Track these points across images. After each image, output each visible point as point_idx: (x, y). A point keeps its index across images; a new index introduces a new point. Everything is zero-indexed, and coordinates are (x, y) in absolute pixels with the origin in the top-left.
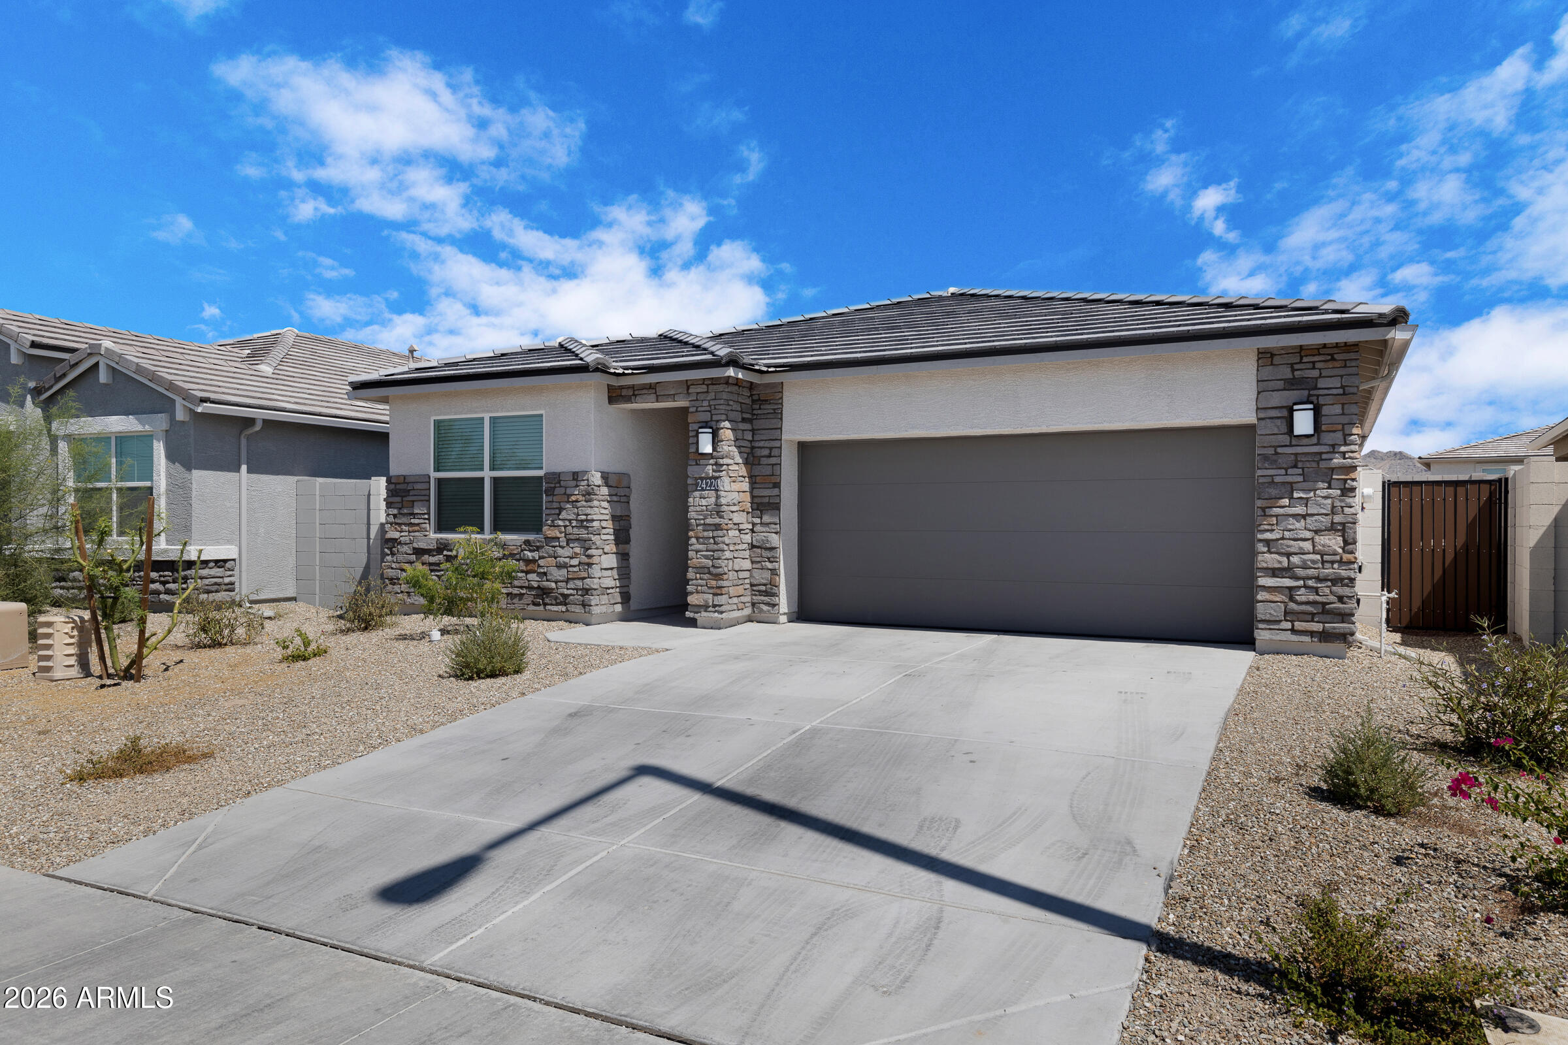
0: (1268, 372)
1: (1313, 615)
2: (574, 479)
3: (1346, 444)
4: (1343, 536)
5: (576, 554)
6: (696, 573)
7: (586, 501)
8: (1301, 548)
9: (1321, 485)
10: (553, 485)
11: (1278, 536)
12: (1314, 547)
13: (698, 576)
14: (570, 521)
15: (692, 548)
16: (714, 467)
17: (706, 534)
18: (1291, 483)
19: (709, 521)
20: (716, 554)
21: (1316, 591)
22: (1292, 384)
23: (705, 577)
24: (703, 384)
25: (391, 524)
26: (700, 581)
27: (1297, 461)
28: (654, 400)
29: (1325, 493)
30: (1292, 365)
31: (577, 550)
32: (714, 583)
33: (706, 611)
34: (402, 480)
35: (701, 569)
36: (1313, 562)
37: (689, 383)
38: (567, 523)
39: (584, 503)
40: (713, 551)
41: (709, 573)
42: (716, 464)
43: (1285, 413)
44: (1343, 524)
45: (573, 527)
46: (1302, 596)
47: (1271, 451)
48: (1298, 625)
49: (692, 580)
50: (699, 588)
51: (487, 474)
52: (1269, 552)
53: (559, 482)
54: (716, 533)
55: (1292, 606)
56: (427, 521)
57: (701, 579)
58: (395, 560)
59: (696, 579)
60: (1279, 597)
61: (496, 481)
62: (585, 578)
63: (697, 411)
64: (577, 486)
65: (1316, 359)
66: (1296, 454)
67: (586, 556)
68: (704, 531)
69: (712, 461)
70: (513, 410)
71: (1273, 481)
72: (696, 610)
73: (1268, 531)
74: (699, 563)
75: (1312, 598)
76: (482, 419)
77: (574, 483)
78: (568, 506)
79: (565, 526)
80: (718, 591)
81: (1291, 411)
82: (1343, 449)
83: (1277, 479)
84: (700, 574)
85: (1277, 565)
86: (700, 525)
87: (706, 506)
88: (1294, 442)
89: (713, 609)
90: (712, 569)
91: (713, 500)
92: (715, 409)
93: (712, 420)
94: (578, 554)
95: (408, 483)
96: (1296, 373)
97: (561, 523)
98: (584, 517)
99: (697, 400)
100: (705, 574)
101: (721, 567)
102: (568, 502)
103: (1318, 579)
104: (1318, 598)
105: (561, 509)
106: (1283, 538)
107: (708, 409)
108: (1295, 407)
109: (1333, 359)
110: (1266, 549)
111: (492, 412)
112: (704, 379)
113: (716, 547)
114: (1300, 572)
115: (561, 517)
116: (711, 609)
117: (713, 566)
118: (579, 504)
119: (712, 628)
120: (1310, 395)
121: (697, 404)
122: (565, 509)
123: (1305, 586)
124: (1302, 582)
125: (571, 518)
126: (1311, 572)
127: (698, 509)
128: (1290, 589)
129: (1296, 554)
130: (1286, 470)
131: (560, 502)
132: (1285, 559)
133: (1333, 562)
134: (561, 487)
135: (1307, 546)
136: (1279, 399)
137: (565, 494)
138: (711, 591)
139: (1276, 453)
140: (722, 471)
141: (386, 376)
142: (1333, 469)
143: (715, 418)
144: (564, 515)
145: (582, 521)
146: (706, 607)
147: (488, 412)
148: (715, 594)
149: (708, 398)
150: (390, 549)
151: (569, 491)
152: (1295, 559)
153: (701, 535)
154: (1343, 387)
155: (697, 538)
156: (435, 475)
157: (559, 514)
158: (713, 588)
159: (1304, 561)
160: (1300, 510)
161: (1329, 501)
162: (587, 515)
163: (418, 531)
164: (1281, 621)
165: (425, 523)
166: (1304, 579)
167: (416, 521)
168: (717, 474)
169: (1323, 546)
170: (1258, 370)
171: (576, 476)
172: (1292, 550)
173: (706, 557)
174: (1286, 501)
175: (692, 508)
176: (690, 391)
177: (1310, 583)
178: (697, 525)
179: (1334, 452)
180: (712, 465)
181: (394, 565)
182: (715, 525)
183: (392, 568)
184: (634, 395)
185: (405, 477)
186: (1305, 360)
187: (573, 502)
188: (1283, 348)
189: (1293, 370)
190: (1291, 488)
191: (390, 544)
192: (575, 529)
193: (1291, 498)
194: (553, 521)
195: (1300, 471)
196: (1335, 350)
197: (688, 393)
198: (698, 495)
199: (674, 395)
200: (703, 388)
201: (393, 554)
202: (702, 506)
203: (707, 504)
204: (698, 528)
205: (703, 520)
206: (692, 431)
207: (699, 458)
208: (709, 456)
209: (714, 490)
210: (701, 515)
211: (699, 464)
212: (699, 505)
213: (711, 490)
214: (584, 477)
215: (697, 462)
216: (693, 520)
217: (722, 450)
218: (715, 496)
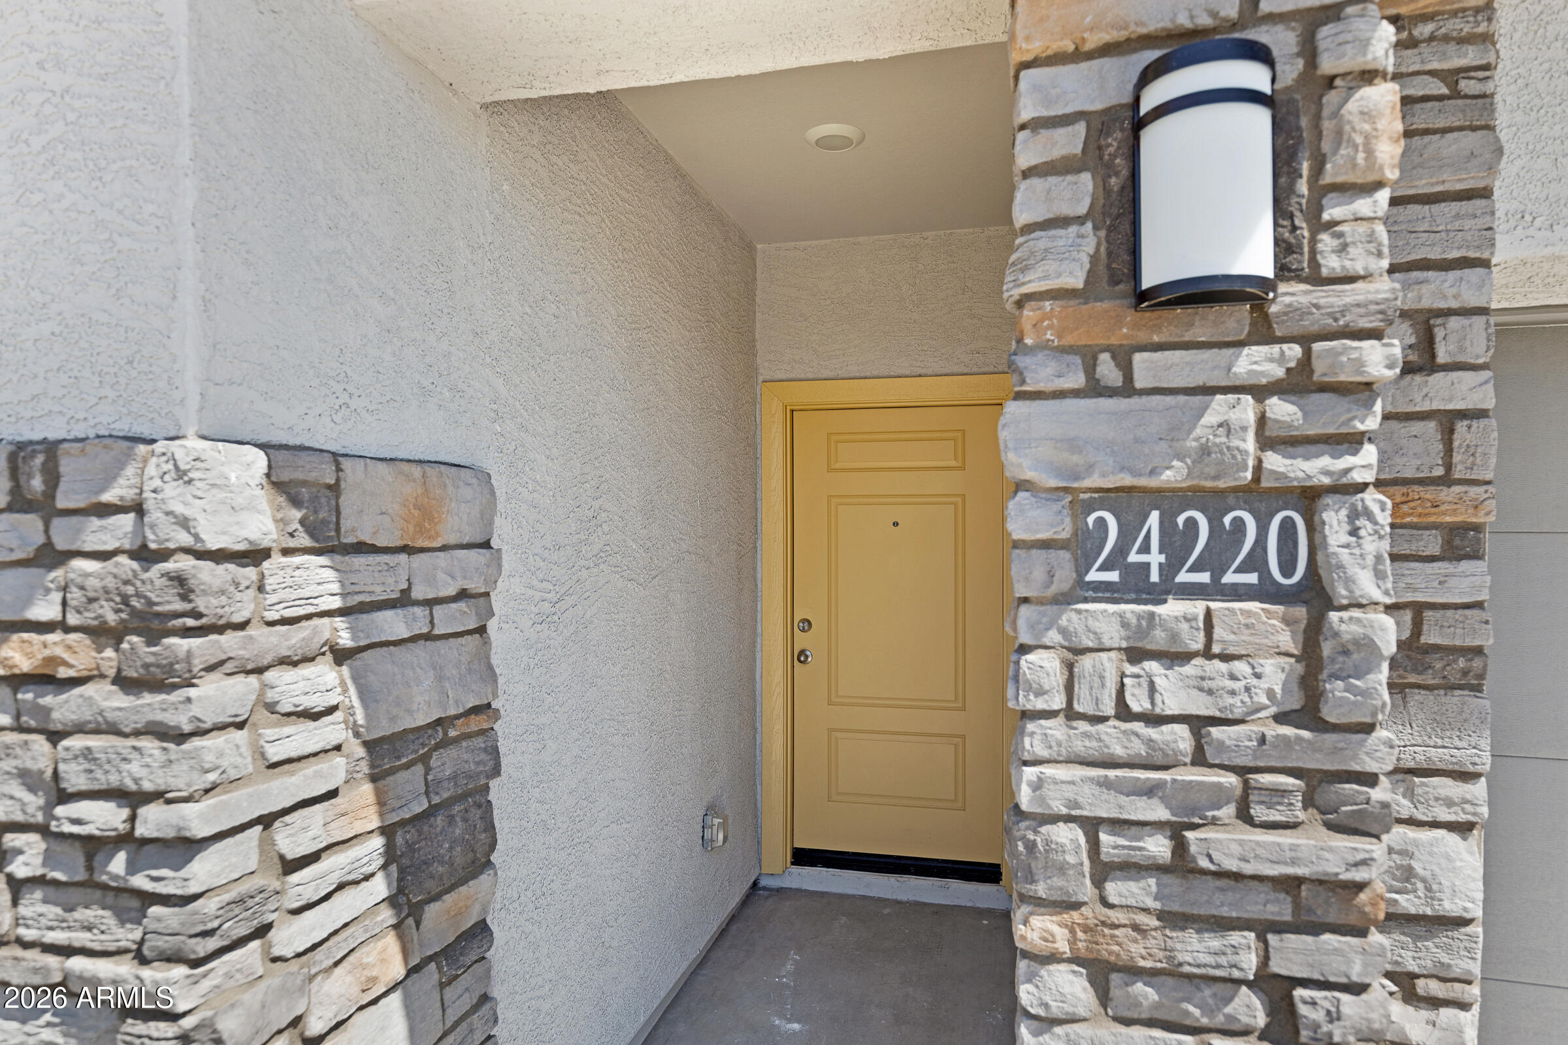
7: (124, 683)
16: (1281, 409)
68: (1173, 919)
86: (1131, 868)
87: (1198, 724)
140: (1353, 441)
162: (133, 799)
175: (1056, 728)
180: (1260, 392)
198: (1113, 635)
202: (1155, 720)
203: (1201, 706)
204: (1114, 889)
205: (1176, 832)
206: (1036, 125)
207: (1124, 334)
208: (1238, 318)
209: (1267, 592)
210: (1150, 790)
211: (1128, 389)
212: (1124, 713)
213: (1237, 593)
214: (108, 481)
215: (1107, 370)
216: (1068, 836)
217: (1358, 261)
218: (1286, 640)
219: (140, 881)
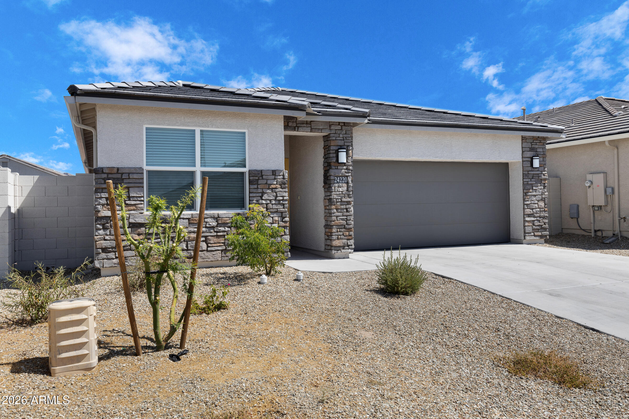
0: (525, 145)
1: (538, 229)
2: (273, 175)
3: (544, 171)
4: (544, 202)
5: (276, 221)
6: (337, 229)
7: (281, 188)
8: (536, 207)
9: (539, 185)
10: (257, 178)
11: (530, 203)
12: (538, 206)
13: (338, 230)
14: (270, 200)
15: (335, 214)
16: (346, 171)
17: (342, 207)
18: (532, 184)
19: (344, 200)
20: (348, 218)
21: (539, 221)
22: (532, 149)
23: (343, 230)
24: (339, 125)
25: (103, 205)
26: (339, 233)
27: (533, 176)
28: (310, 131)
29: (540, 187)
30: (531, 143)
31: (276, 218)
32: (348, 233)
33: (344, 249)
34: (115, 171)
35: (340, 227)
36: (538, 211)
37: (331, 123)
38: (269, 202)
39: (281, 190)
40: (347, 216)
41: (345, 228)
42: (347, 169)
43: (530, 160)
44: (544, 198)
45: (272, 204)
46: (537, 223)
47: (527, 173)
48: (536, 234)
49: (335, 232)
50: (339, 237)
51: (198, 169)
52: (528, 209)
53: (262, 176)
54: (347, 206)
55: (534, 227)
56: (143, 202)
57: (340, 232)
58: (108, 233)
59: (337, 232)
60: (531, 224)
61: (204, 174)
62: (282, 236)
63: (336, 140)
64: (275, 179)
65: (537, 141)
66: (533, 174)
67: (283, 222)
68: (341, 205)
69: (345, 167)
70: (221, 128)
71: (528, 183)
72: (338, 249)
73: (527, 201)
74: (340, 223)
75: (539, 224)
76: (194, 131)
77: (273, 177)
78: (268, 191)
79: (267, 204)
80: (350, 238)
81: (532, 159)
82: (544, 173)
83: (530, 183)
84: (339, 229)
85: (530, 213)
86: (338, 202)
87: (342, 192)
88: (533, 170)
89: (348, 248)
90: (346, 226)
91: (346, 188)
92: (346, 139)
93: (344, 145)
94: (277, 221)
95: (122, 174)
96: (533, 146)
97: (264, 202)
98: (281, 198)
99: (336, 133)
100: (342, 229)
101: (351, 225)
102: (269, 189)
103: (540, 217)
104: (540, 224)
105: (263, 193)
106: (531, 203)
107: (342, 139)
108: (534, 158)
109: (540, 142)
110: (527, 207)
111: (203, 127)
112: (339, 122)
113: (348, 214)
114: (536, 215)
115: (263, 198)
116: (346, 247)
117: (347, 224)
118: (277, 190)
119: (344, 258)
120: (536, 154)
121: (336, 135)
122: (266, 193)
123: (537, 220)
124: (536, 219)
125: (271, 198)
126: (538, 215)
127: (338, 193)
128: (533, 221)
129: (534, 209)
130: (531, 179)
131: (262, 189)
132: (531, 211)
133: (542, 211)
134: (263, 179)
135: (536, 205)
136: (529, 154)
137: (266, 183)
138: (346, 238)
139: (528, 174)
140: (349, 173)
141: (102, 89)
142: (541, 180)
143: (346, 144)
144: (265, 197)
145: (279, 200)
146: (343, 247)
147: (199, 126)
148: (348, 239)
149: (343, 133)
150: (103, 225)
151: (269, 182)
152: (534, 210)
153: (339, 207)
154: (543, 152)
155: (337, 209)
156: (146, 168)
157: (261, 197)
158: (347, 236)
159: (536, 211)
160: (534, 193)
161: (541, 190)
162: (283, 197)
163: (134, 210)
164: (531, 233)
165: (142, 204)
166: (536, 217)
167: (133, 203)
168: (347, 174)
169: (540, 206)
170: (522, 144)
171: (274, 172)
172: (534, 207)
173: (342, 220)
174: (531, 190)
175: (334, 192)
176: (331, 128)
177: (538, 219)
178: (337, 202)
179: (541, 174)
180: (345, 169)
181: (107, 238)
182: (347, 202)
183: (105, 240)
184: (296, 126)
185: (118, 169)
186: (534, 141)
187: (272, 189)
188: (529, 136)
189: (532, 145)
190: (532, 186)
191: (104, 221)
192: (274, 206)
193: (532, 189)
194: (257, 201)
195: (534, 180)
196: (541, 139)
197: (330, 129)
198: (337, 186)
199: (322, 129)
200: (339, 127)
201: (105, 228)
202: (340, 191)
203: (342, 191)
204: (338, 203)
205: (341, 199)
206: (332, 150)
207: (337, 165)
208: (344, 165)
209: (345, 183)
210: (339, 196)
211: (338, 169)
212: (338, 191)
213: (343, 183)
214: (280, 173)
215: (336, 168)
216: (335, 200)
217: (350, 161)
218: (346, 186)
219: (284, 203)
